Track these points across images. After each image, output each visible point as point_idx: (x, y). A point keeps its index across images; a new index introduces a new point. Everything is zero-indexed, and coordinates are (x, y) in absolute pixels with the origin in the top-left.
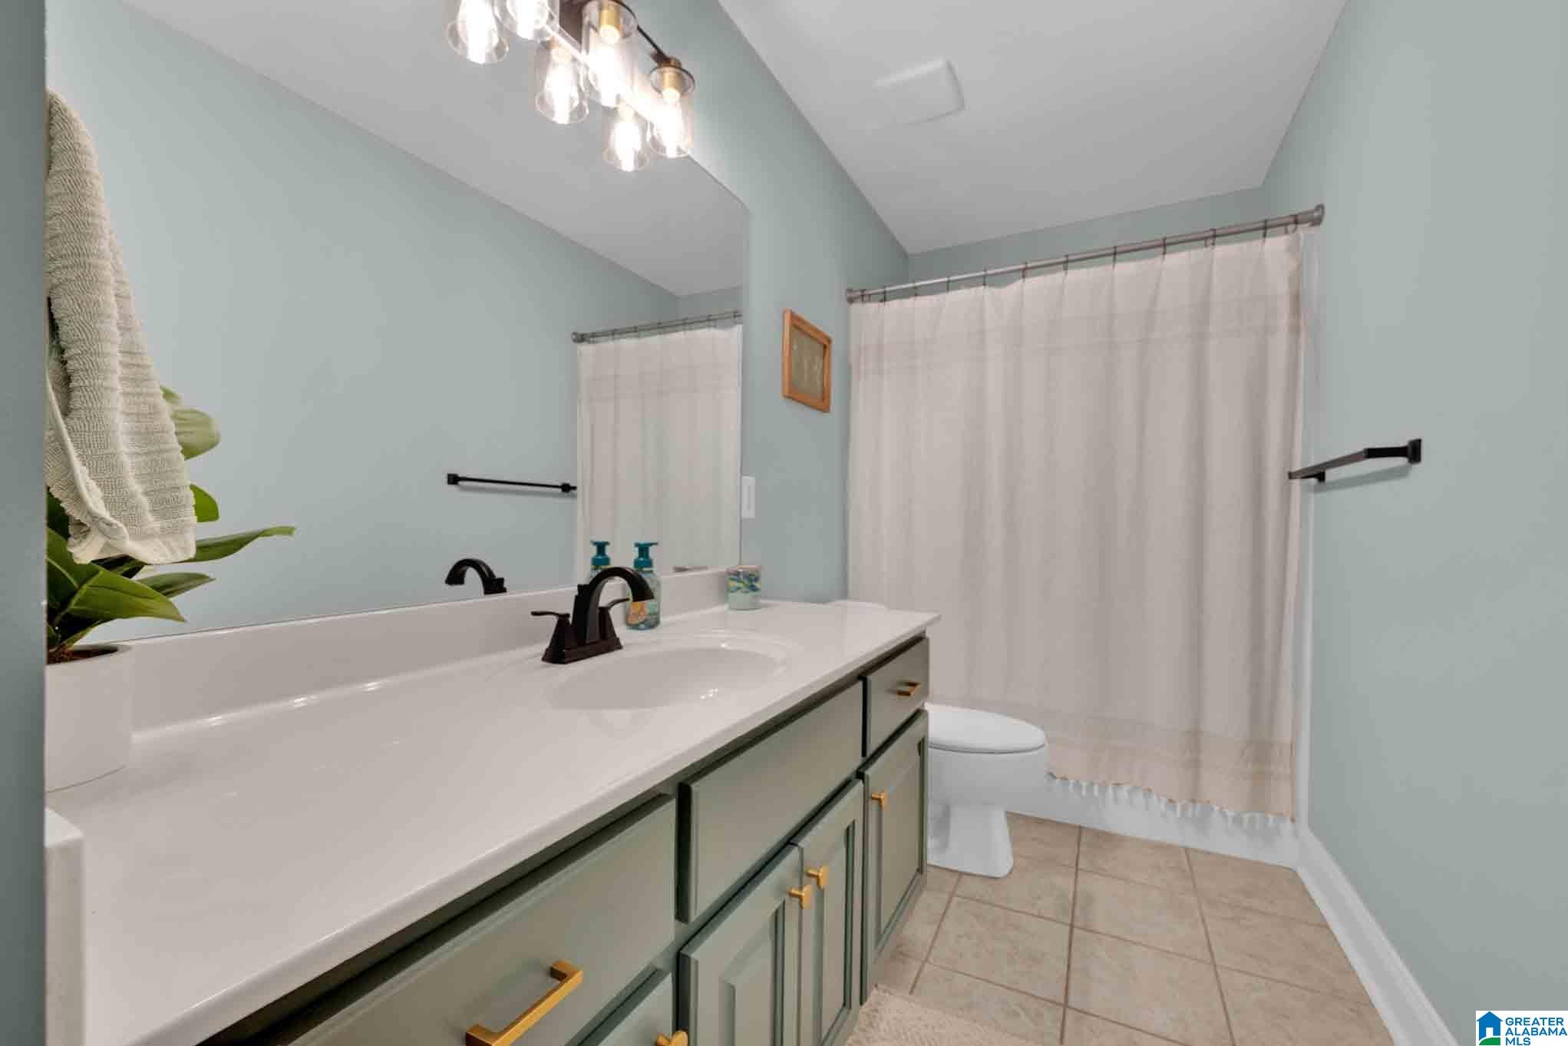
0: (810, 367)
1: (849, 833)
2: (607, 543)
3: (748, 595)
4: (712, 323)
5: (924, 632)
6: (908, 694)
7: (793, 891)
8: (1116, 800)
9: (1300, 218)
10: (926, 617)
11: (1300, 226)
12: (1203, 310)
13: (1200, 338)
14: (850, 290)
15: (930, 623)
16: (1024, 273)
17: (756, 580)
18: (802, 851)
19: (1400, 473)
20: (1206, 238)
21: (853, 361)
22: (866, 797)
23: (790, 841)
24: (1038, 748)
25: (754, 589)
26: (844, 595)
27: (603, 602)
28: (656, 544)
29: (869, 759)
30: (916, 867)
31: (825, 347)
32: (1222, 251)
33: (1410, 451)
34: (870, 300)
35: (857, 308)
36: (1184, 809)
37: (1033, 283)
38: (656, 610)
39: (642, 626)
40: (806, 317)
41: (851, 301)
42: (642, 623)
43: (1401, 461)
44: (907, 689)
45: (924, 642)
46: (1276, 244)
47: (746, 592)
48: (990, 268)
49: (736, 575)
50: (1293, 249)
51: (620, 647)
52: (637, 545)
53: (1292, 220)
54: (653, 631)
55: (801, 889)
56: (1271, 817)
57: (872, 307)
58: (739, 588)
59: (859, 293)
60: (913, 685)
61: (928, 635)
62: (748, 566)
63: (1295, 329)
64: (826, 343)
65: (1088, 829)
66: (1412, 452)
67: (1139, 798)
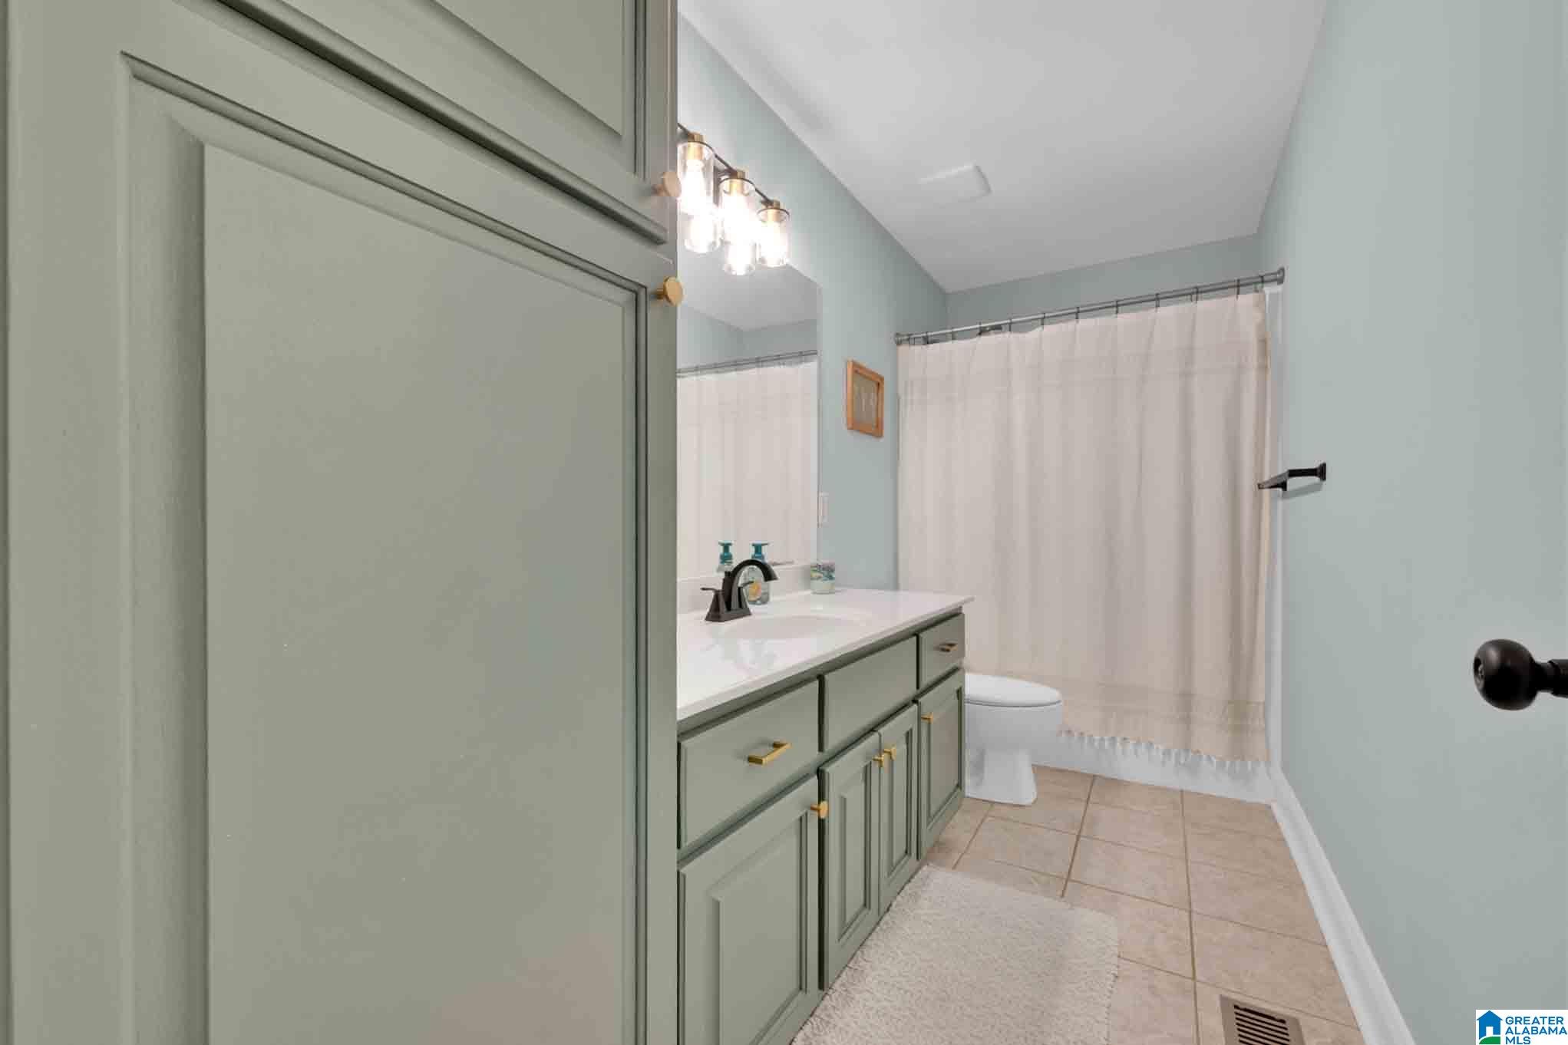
0: (868, 402)
1: (909, 735)
2: (730, 544)
3: (826, 582)
4: (781, 361)
5: (961, 607)
6: (948, 651)
7: (877, 758)
8: (1124, 752)
9: (1266, 278)
10: (963, 598)
11: (1265, 285)
12: (1188, 355)
13: (1186, 375)
14: (897, 335)
15: (965, 602)
16: (1043, 321)
17: (833, 571)
18: (880, 736)
19: (1315, 488)
20: (1191, 294)
21: (901, 391)
22: (920, 718)
23: (872, 730)
24: (1055, 703)
25: (831, 578)
26: (896, 587)
27: (740, 585)
28: (767, 544)
29: (922, 691)
30: (956, 782)
31: (879, 384)
32: (1204, 305)
33: (1319, 471)
34: (914, 344)
35: (903, 348)
36: (1178, 755)
37: (1050, 329)
38: (767, 591)
39: (759, 602)
40: (865, 364)
41: (899, 343)
42: (759, 599)
43: (1316, 479)
44: (947, 647)
45: (960, 617)
46: (1247, 299)
47: (826, 580)
48: (1015, 318)
49: (818, 568)
50: (1260, 304)
51: (750, 614)
52: (753, 545)
53: (1260, 279)
54: (766, 606)
55: (881, 756)
56: (1249, 763)
57: (917, 349)
58: (819, 578)
59: (906, 337)
60: (951, 645)
61: (963, 611)
62: (824, 561)
63: (1263, 368)
64: (879, 380)
65: (1100, 776)
66: (1320, 472)
67: (1142, 749)
